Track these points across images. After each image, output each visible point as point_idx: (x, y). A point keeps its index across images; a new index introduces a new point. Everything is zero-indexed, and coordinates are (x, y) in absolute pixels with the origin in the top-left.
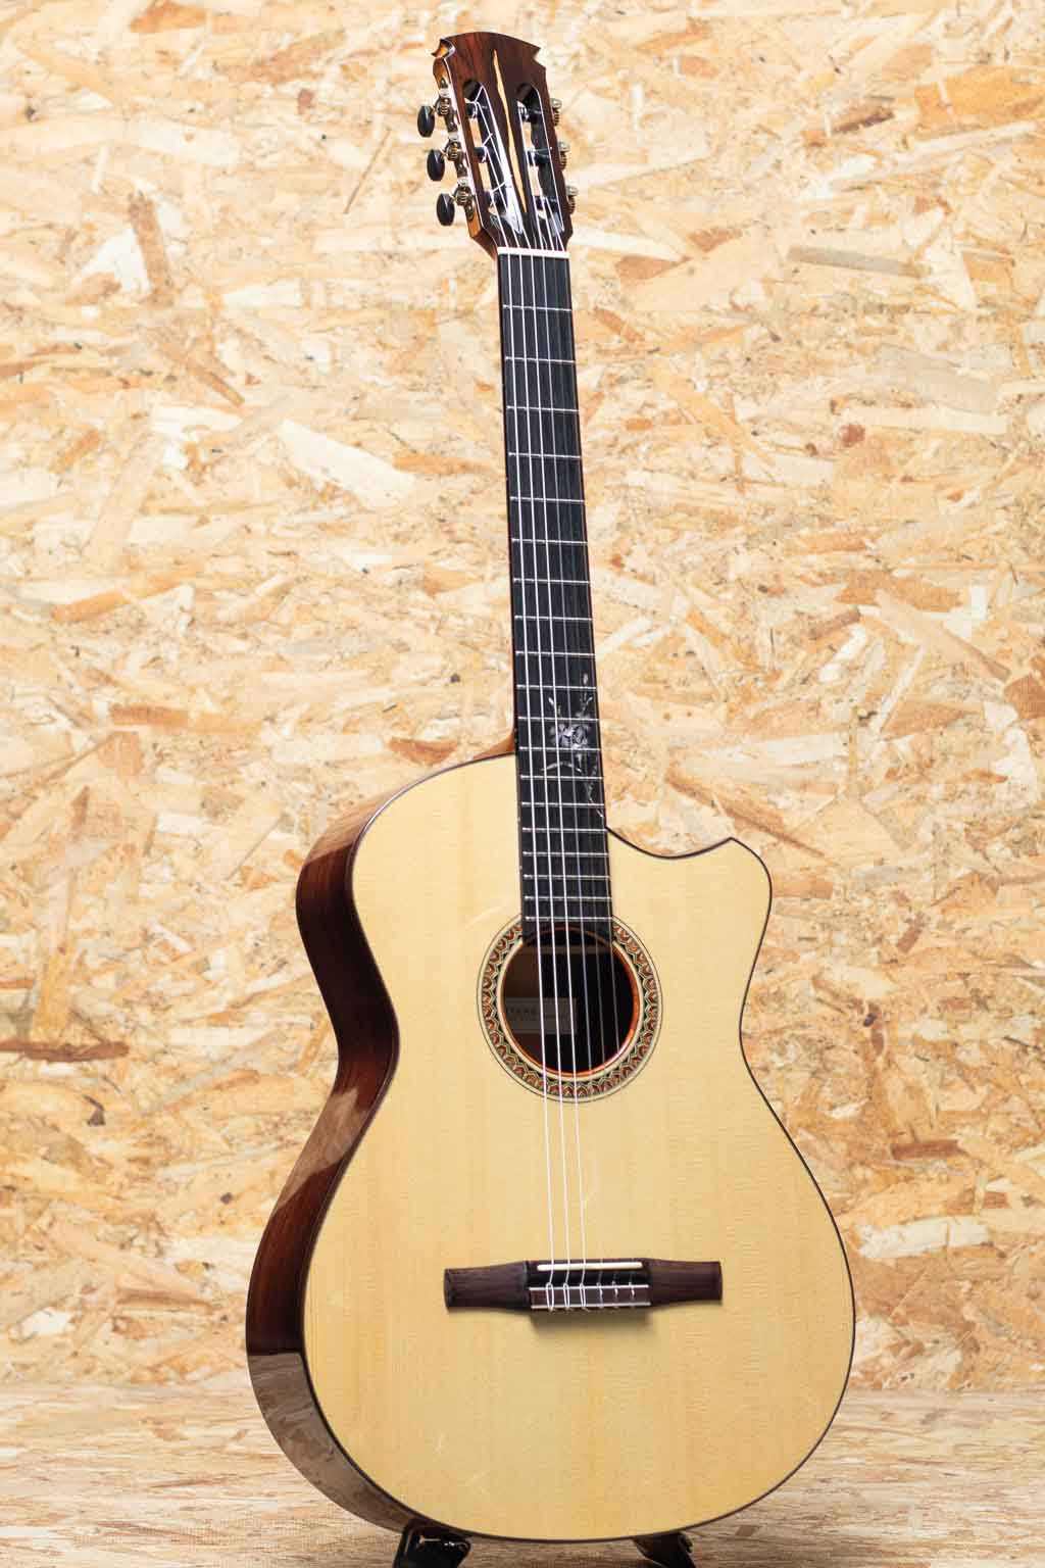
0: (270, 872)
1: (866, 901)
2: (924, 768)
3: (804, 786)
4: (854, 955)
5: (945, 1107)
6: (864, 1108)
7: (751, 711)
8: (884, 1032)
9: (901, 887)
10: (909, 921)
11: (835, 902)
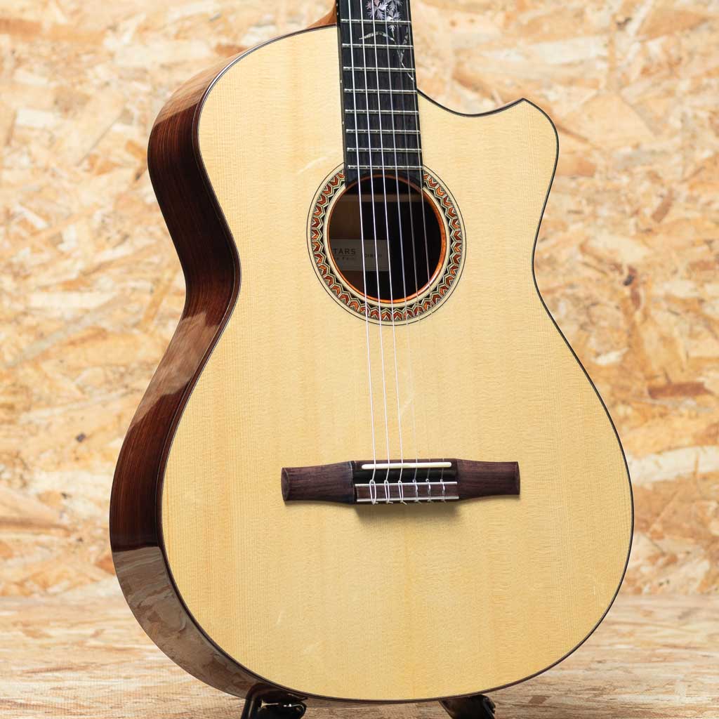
0: (114, 159)
1: (625, 180)
2: (673, 65)
3: (571, 82)
4: (615, 226)
5: (694, 354)
6: (624, 356)
7: (525, 18)
8: (641, 292)
9: (656, 167)
10: (662, 196)
11: (598, 181)
